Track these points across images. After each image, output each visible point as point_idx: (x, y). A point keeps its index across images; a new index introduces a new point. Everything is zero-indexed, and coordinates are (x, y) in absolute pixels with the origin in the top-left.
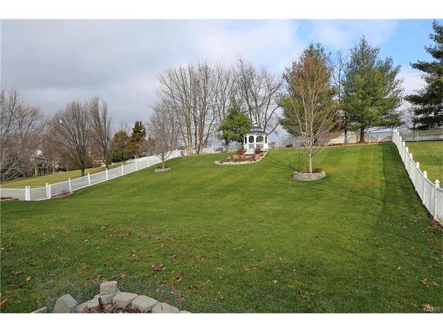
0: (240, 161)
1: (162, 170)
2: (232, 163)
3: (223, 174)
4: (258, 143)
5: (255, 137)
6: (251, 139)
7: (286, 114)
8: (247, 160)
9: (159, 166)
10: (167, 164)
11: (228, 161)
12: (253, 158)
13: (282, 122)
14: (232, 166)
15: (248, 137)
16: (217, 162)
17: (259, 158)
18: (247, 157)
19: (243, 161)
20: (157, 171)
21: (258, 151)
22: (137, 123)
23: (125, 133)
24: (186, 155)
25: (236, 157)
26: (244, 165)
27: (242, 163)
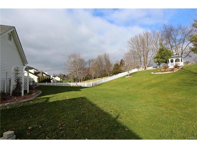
0: (164, 72)
1: (128, 77)
2: (160, 73)
3: (154, 78)
4: (176, 63)
5: (174, 60)
6: (172, 61)
7: (195, 45)
8: (169, 71)
9: (127, 75)
10: (130, 75)
11: (158, 72)
12: (172, 70)
13: (193, 50)
14: (160, 74)
15: (170, 60)
16: (152, 73)
17: (176, 70)
18: (169, 70)
19: (166, 71)
20: (126, 77)
21: (176, 67)
22: (122, 60)
23: (118, 64)
24: (140, 70)
25: (163, 70)
26: (167, 73)
27: (165, 73)
